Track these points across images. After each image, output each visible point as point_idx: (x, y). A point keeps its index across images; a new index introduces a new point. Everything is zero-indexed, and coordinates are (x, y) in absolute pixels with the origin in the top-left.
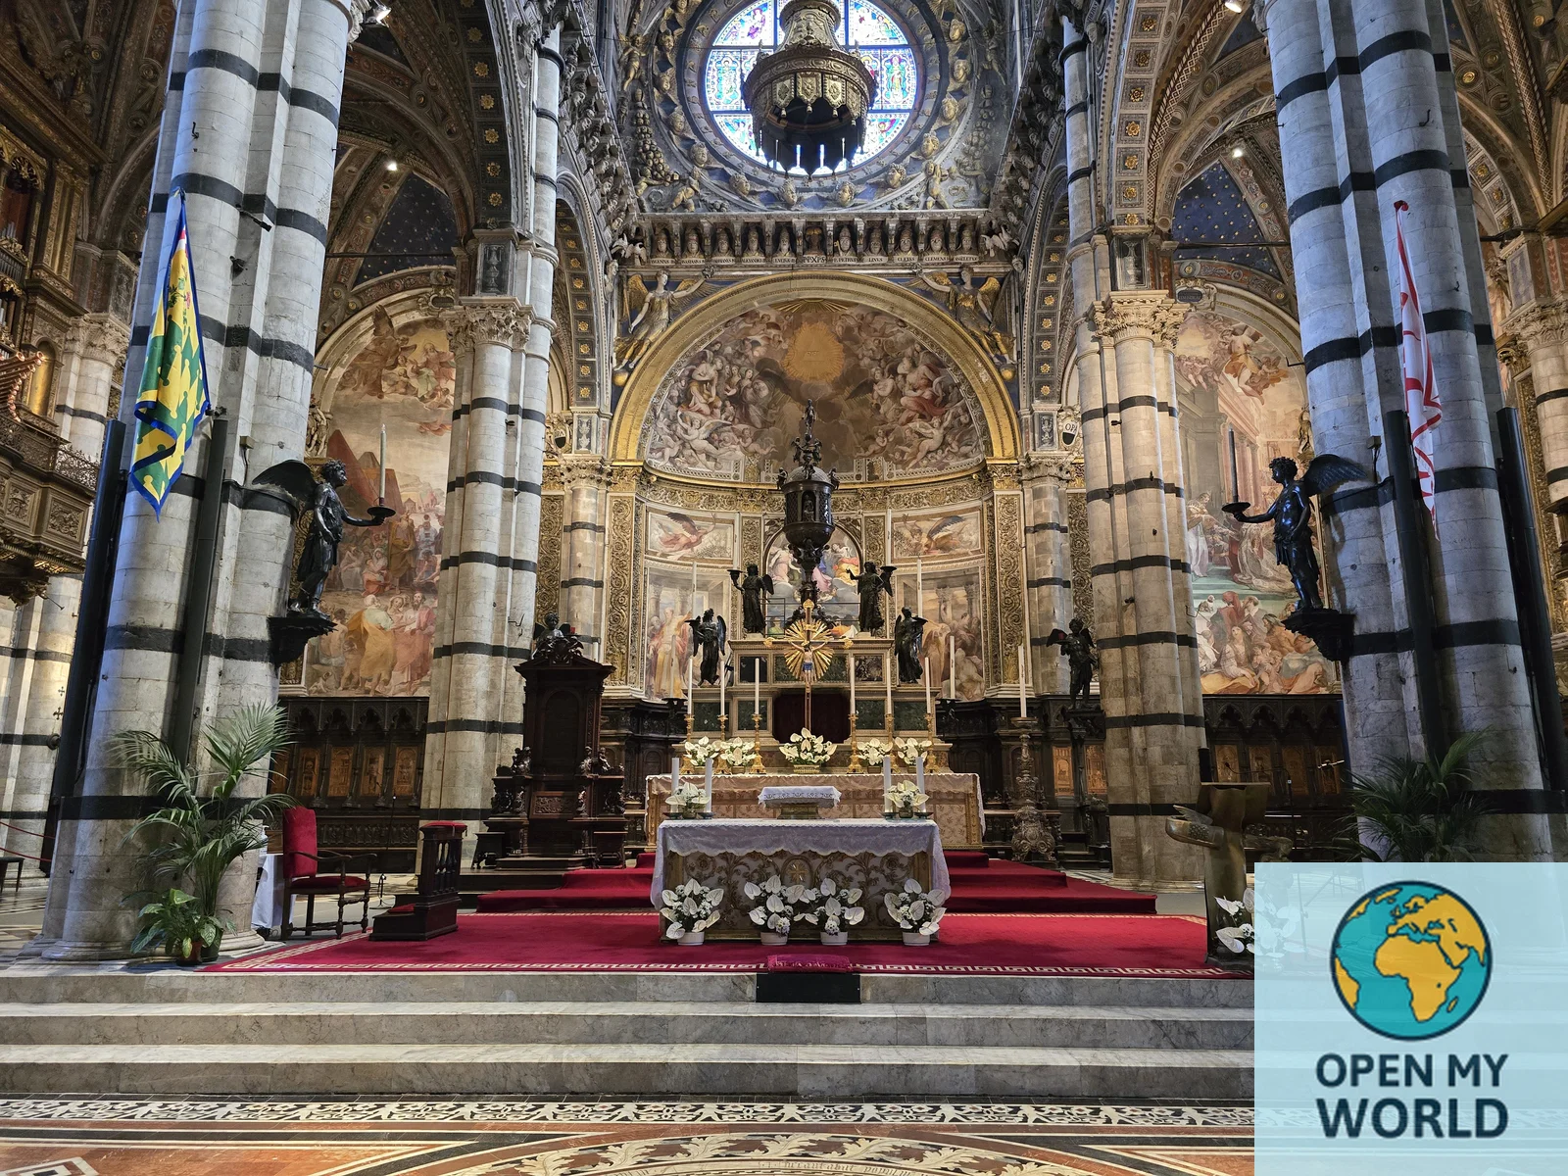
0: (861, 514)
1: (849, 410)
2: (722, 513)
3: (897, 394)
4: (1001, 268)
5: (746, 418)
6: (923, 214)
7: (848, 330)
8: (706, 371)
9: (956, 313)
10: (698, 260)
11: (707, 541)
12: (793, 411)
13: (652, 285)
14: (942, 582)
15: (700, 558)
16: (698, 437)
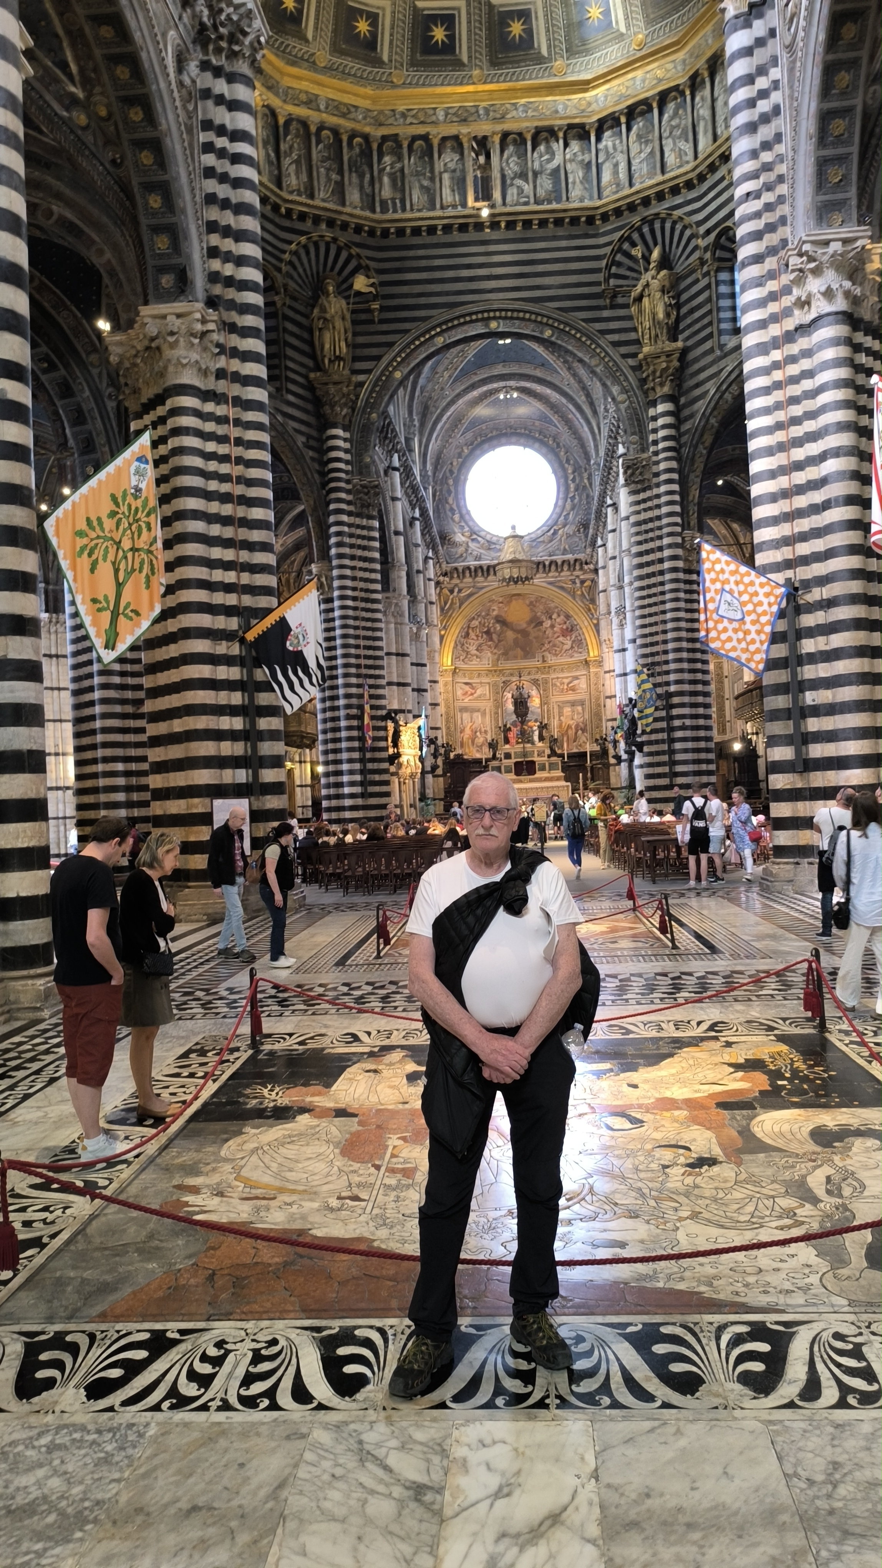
0: (539, 676)
1: (533, 633)
2: (485, 680)
3: (552, 626)
4: (591, 576)
5: (491, 639)
6: (559, 558)
7: (531, 603)
8: (475, 623)
9: (574, 597)
10: (468, 580)
11: (479, 692)
12: (510, 635)
13: (452, 591)
14: (573, 704)
15: (476, 699)
16: (473, 649)
